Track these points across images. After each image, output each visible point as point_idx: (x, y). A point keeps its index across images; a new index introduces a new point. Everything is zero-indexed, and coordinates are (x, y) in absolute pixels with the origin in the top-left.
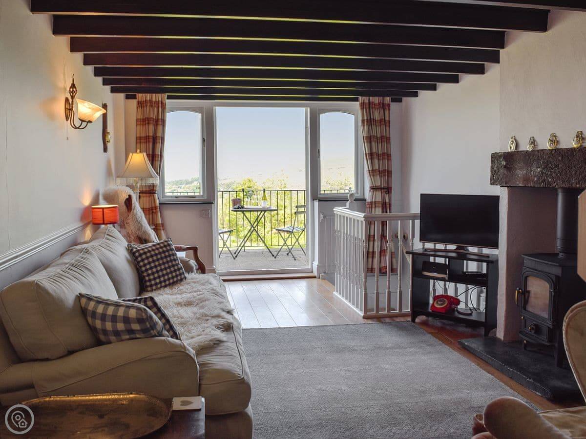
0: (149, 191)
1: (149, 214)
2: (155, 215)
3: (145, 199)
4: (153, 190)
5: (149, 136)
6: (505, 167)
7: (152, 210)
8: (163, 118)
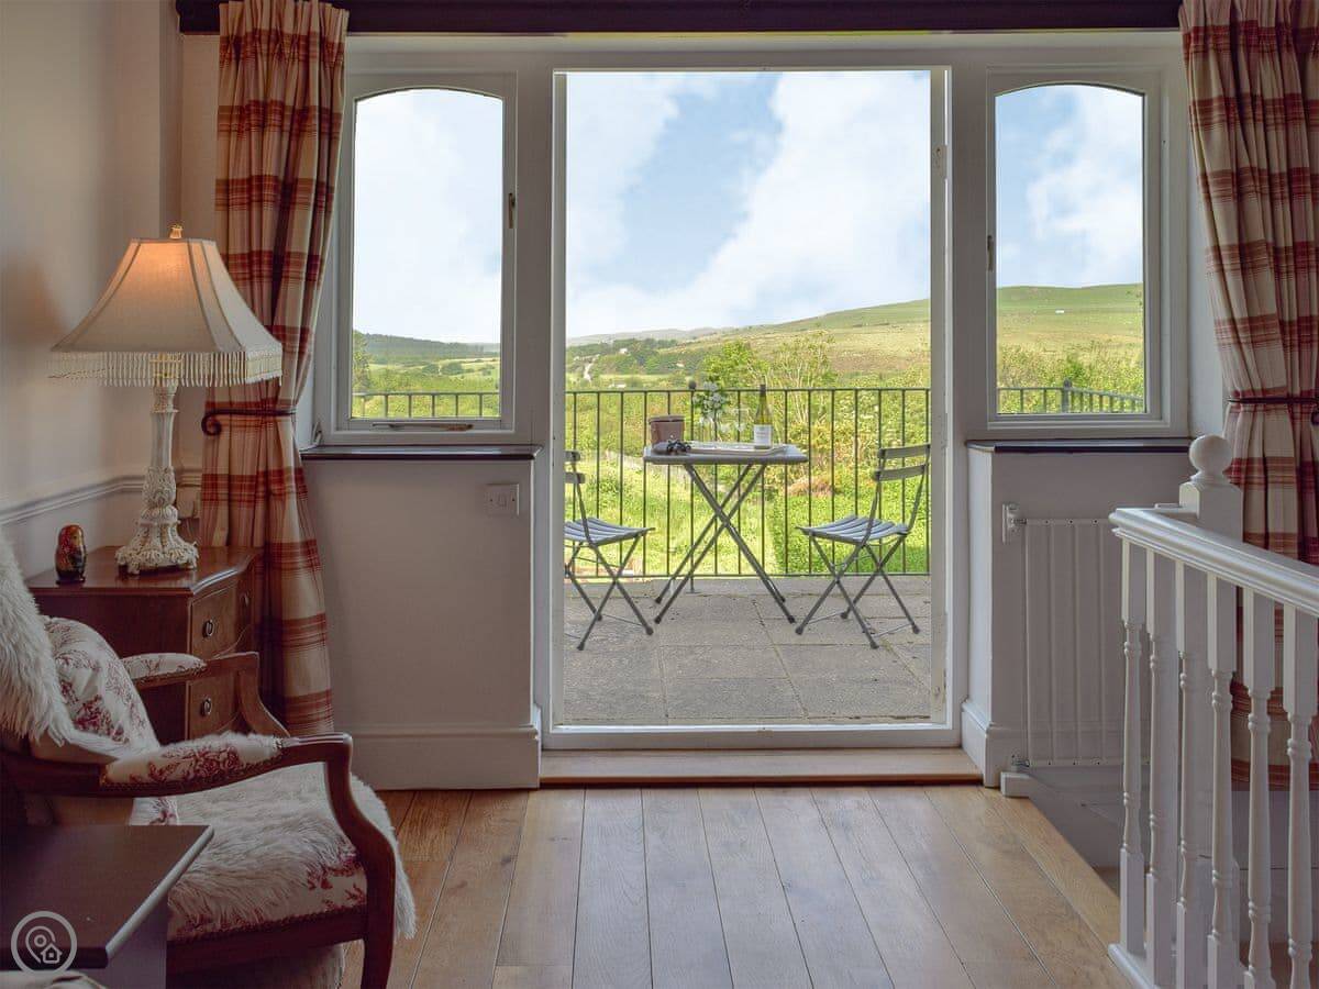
0: (256, 404)
1: (253, 502)
2: (279, 504)
3: (237, 437)
4: (275, 400)
5: (260, 178)
7: (267, 484)
8: (326, 105)
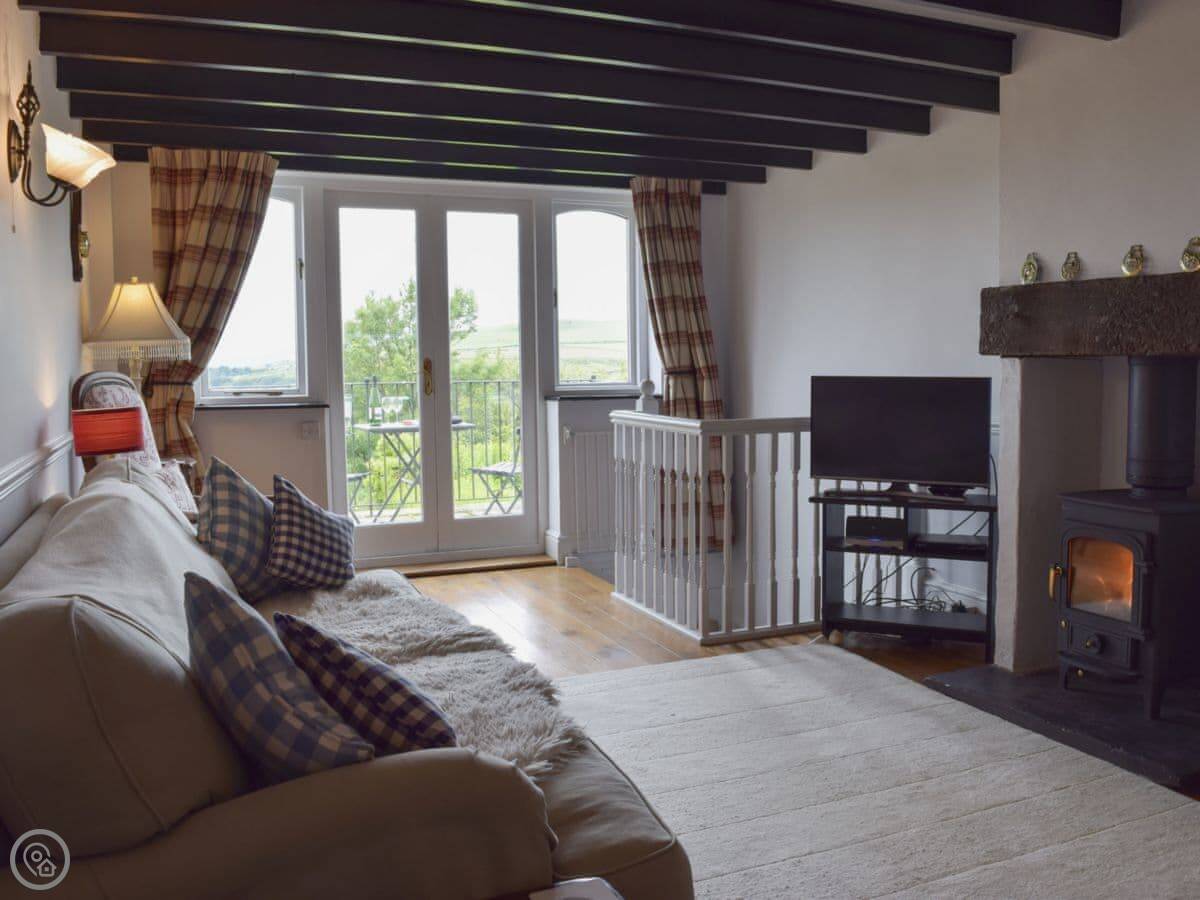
6: (1017, 315)
